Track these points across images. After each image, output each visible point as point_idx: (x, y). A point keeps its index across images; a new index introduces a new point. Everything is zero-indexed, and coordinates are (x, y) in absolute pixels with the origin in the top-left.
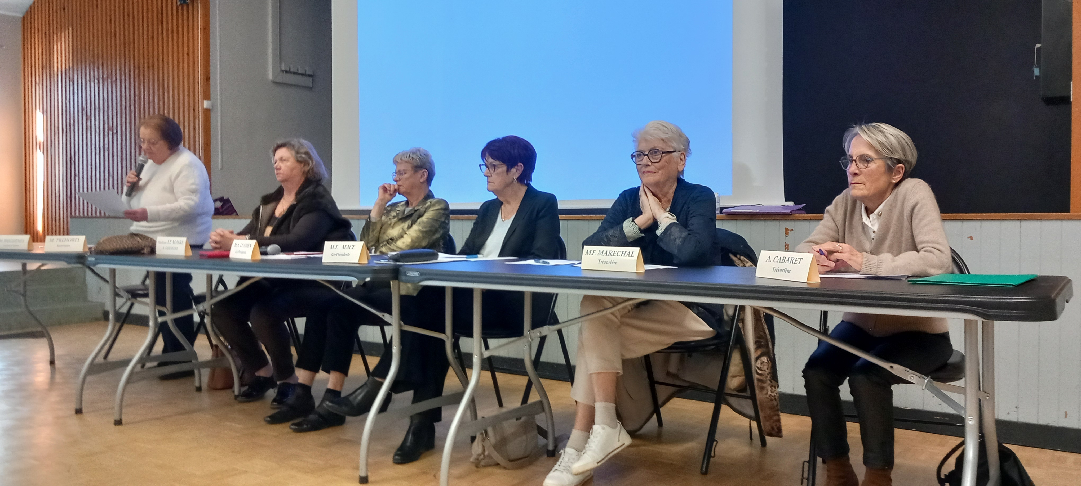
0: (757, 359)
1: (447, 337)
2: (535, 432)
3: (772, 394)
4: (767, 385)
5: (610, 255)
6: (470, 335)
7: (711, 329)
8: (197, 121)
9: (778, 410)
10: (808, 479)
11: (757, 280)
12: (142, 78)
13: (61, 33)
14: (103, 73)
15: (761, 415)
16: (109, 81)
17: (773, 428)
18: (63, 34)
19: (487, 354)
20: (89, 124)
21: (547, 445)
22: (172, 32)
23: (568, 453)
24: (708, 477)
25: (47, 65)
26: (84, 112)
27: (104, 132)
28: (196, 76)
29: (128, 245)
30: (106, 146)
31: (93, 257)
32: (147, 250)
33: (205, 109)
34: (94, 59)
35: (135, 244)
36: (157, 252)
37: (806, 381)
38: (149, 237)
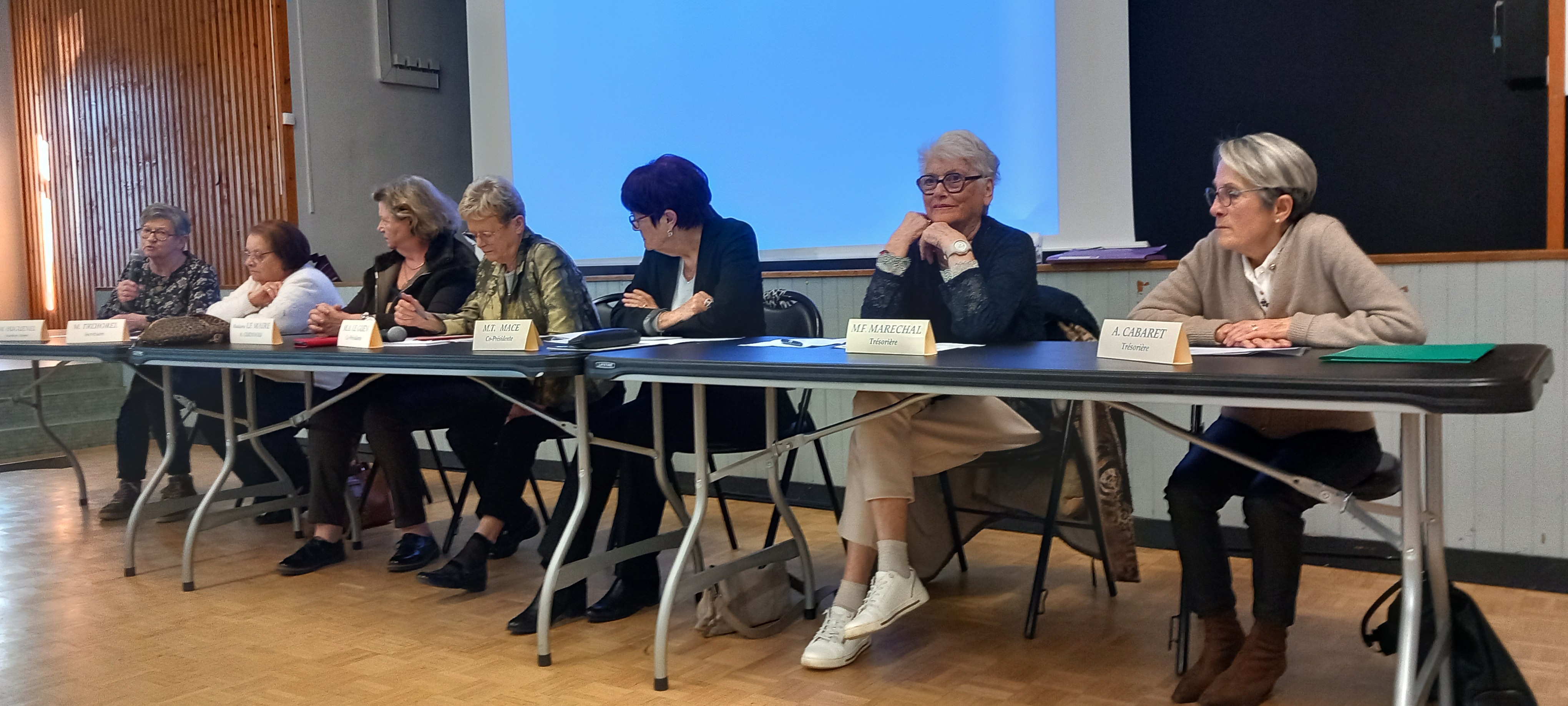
0: (1102, 471)
1: (656, 454)
2: (786, 585)
3: (1123, 521)
4: (1116, 508)
5: (886, 331)
6: (691, 450)
7: (1037, 432)
8: (274, 142)
9: (1133, 544)
10: (1178, 641)
11: (1100, 361)
12: (189, 82)
13: (68, 18)
14: (132, 75)
15: (1109, 551)
16: (142, 87)
17: (1125, 570)
18: (70, 20)
19: (714, 477)
20: (115, 151)
21: (803, 602)
22: (231, 12)
23: (836, 613)
24: (1035, 641)
25: (50, 66)
26: (107, 134)
27: (138, 163)
28: (269, 77)
29: (190, 332)
30: (142, 184)
31: (141, 351)
32: (217, 337)
33: (285, 125)
34: (117, 56)
35: (200, 330)
36: (232, 341)
37: (1170, 504)
38: (220, 320)
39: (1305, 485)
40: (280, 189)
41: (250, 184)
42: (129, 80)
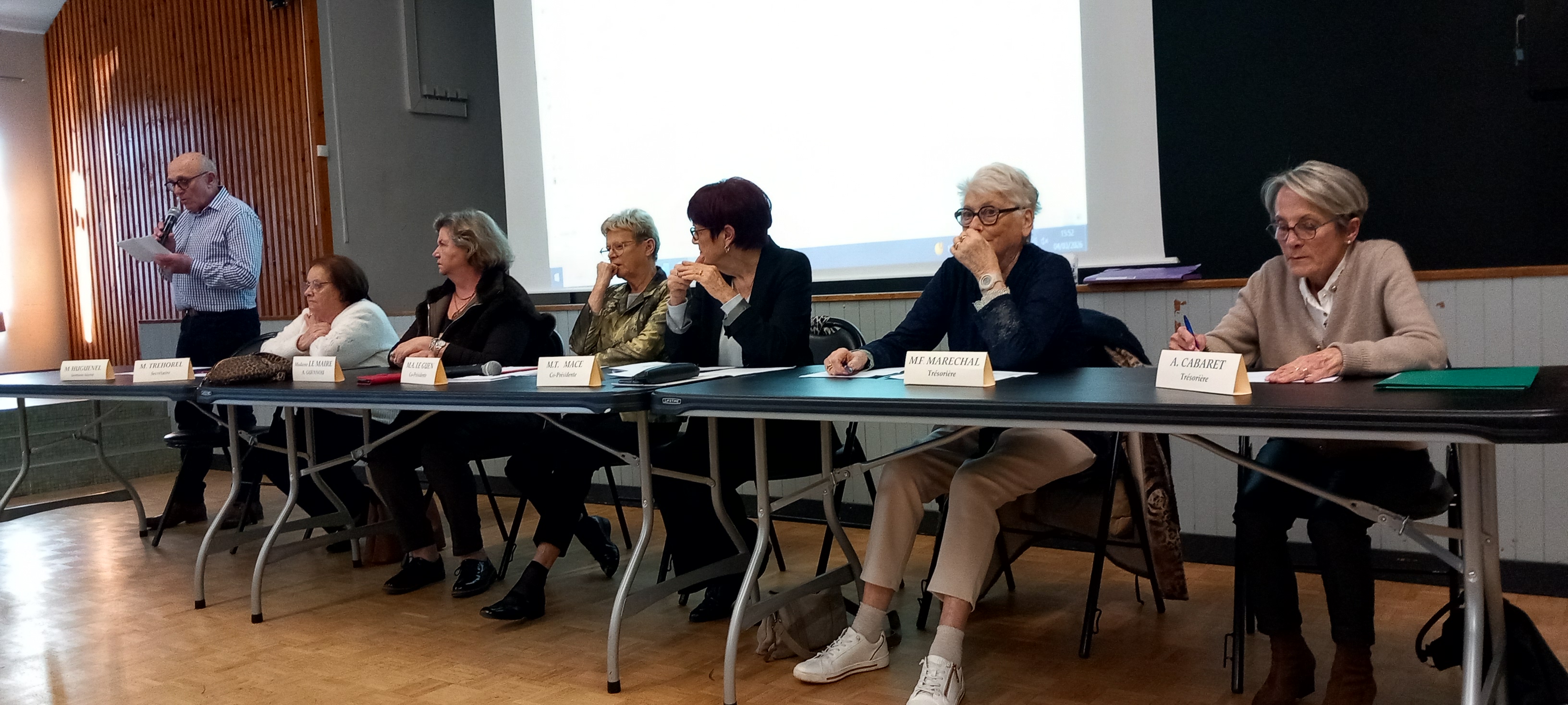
0: (1149, 493)
2: (842, 608)
3: (1172, 538)
4: (1164, 529)
5: (944, 363)
7: (1095, 456)
8: (309, 174)
9: (1180, 560)
10: (1233, 660)
12: (225, 117)
13: (103, 55)
14: (168, 111)
15: (1156, 569)
16: (178, 122)
17: (1174, 588)
18: (106, 57)
19: (776, 506)
20: (152, 185)
22: (265, 48)
24: (1091, 661)
25: (86, 105)
26: (144, 169)
28: (304, 108)
29: (254, 370)
31: (209, 391)
32: (280, 375)
33: (319, 157)
34: (153, 92)
35: (263, 368)
36: (295, 378)
38: (280, 357)
40: (316, 220)
41: (285, 215)
42: (165, 115)
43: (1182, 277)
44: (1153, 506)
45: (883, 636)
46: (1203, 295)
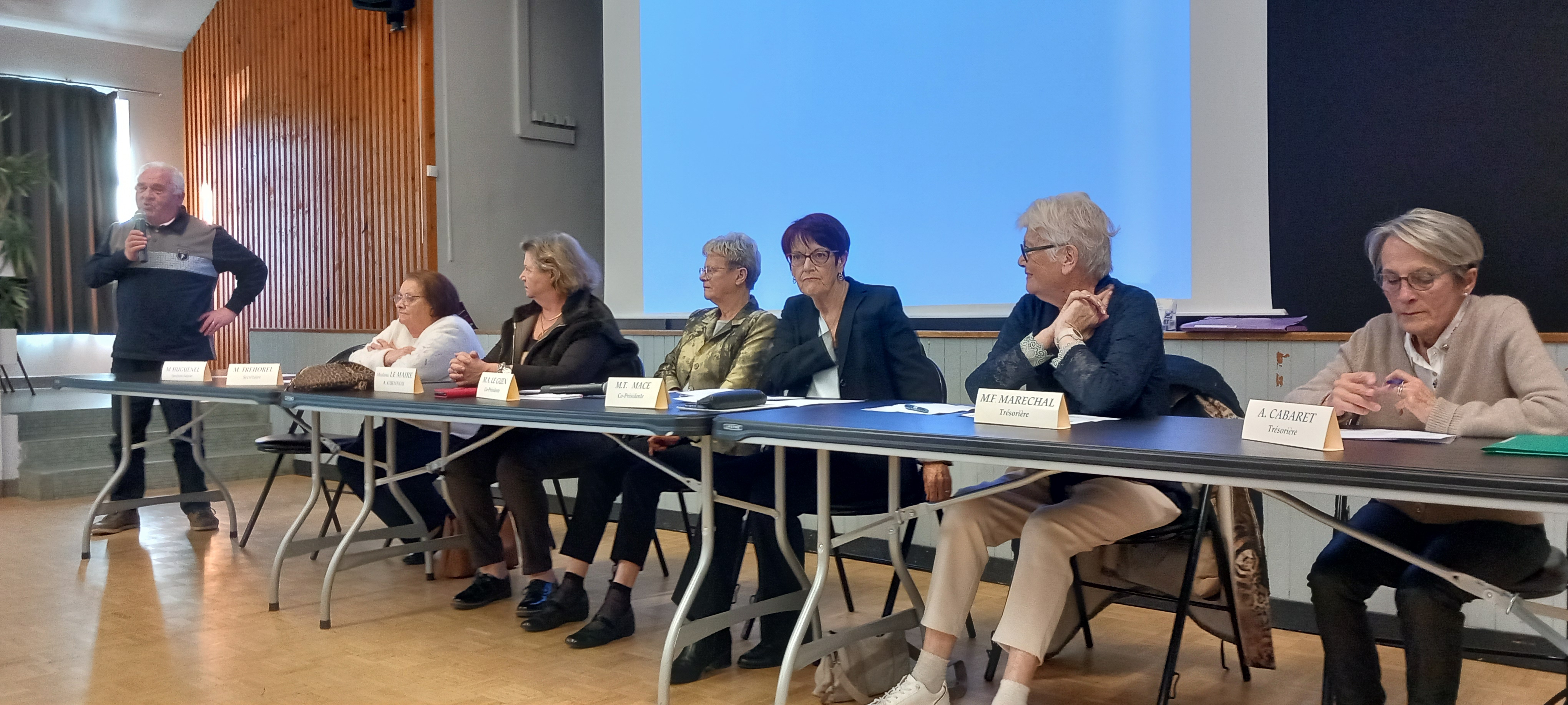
0: (1238, 552)
2: (906, 654)
3: (1259, 605)
4: (1252, 591)
5: (1017, 402)
7: (1179, 510)
8: (417, 193)
9: (1268, 626)
11: (1245, 445)
12: (342, 134)
13: (235, 74)
14: (291, 128)
15: (1244, 634)
16: (299, 139)
17: (1261, 655)
18: (238, 75)
19: (836, 542)
20: (272, 199)
22: (383, 71)
25: (218, 120)
26: (266, 183)
27: (292, 210)
28: (416, 130)
29: (337, 378)
30: (295, 230)
31: (292, 396)
32: (362, 385)
33: (429, 177)
34: (279, 111)
35: (347, 377)
36: (376, 389)
37: (1313, 592)
38: (364, 367)
39: (1465, 581)
40: (422, 239)
41: (393, 232)
42: (288, 132)
43: (1286, 329)
44: (1241, 567)
45: (944, 687)
46: (1308, 348)
